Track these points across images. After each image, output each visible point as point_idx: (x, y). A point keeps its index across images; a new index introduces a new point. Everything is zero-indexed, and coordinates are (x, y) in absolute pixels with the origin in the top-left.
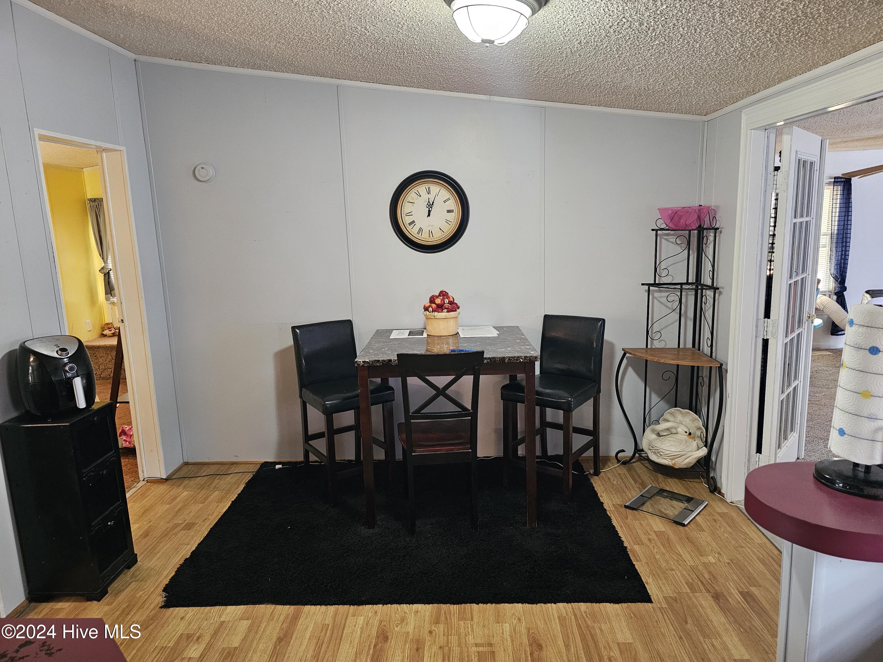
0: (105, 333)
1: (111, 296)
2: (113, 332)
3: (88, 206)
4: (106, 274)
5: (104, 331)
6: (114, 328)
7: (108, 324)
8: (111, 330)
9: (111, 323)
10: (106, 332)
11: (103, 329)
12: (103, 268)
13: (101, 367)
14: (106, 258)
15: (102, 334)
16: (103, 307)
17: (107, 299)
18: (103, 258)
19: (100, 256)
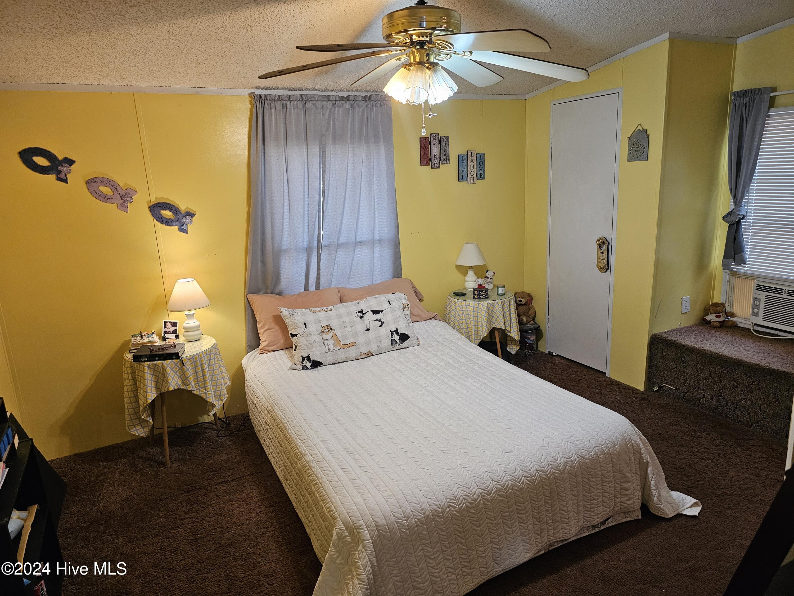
0: (709, 318)
1: (734, 261)
2: (721, 319)
3: (730, 105)
4: (733, 224)
5: (707, 314)
6: (726, 313)
7: (717, 305)
8: (719, 317)
9: (723, 304)
10: (711, 317)
11: (707, 311)
12: (730, 214)
13: (688, 381)
14: (739, 197)
15: (704, 320)
16: (715, 276)
17: (725, 266)
18: (734, 197)
19: (731, 192)
